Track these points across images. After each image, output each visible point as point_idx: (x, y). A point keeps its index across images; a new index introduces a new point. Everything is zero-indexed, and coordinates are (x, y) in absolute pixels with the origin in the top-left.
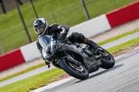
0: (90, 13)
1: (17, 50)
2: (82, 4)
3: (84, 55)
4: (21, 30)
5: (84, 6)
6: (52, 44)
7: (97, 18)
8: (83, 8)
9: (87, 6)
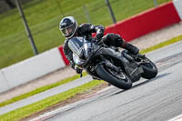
0: (37, 46)
2: (28, 34)
3: (125, 60)
5: (30, 36)
6: (86, 46)
7: (47, 52)
8: (30, 39)
9: (34, 37)
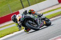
1: (17, 11)
4: (19, 3)
